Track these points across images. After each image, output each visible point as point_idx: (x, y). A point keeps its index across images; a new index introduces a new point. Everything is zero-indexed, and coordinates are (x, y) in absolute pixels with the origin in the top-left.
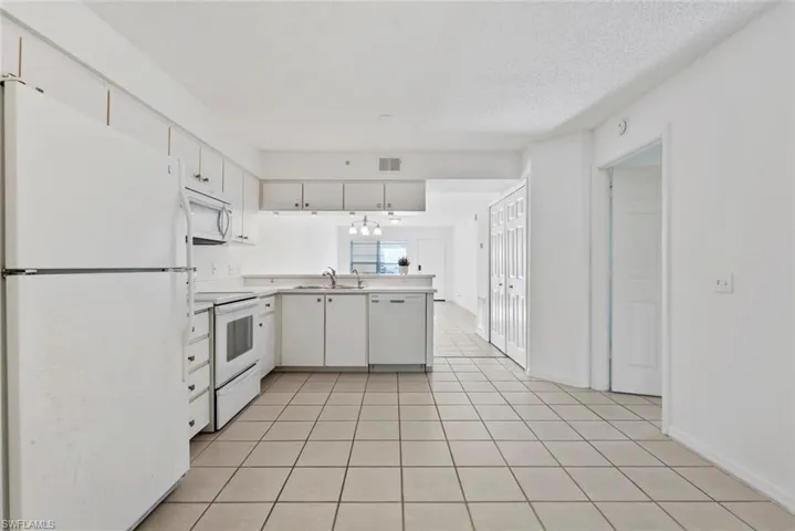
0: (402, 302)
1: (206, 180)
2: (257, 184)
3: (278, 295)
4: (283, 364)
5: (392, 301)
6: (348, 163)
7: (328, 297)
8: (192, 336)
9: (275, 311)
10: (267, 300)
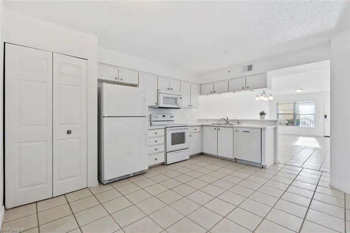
0: (249, 132)
1: (172, 89)
2: (199, 86)
3: (202, 126)
4: (204, 152)
5: (244, 131)
6: (229, 72)
7: (219, 128)
8: (156, 135)
9: (202, 132)
10: (195, 128)
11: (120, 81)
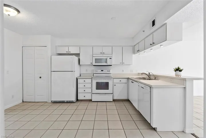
1: (104, 53)
3: (128, 79)
8: (84, 82)
9: (127, 83)
10: (120, 79)
11: (69, 53)
